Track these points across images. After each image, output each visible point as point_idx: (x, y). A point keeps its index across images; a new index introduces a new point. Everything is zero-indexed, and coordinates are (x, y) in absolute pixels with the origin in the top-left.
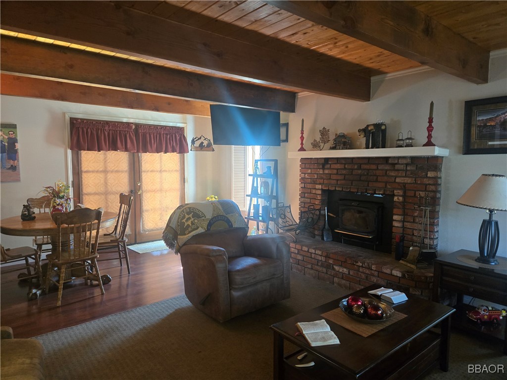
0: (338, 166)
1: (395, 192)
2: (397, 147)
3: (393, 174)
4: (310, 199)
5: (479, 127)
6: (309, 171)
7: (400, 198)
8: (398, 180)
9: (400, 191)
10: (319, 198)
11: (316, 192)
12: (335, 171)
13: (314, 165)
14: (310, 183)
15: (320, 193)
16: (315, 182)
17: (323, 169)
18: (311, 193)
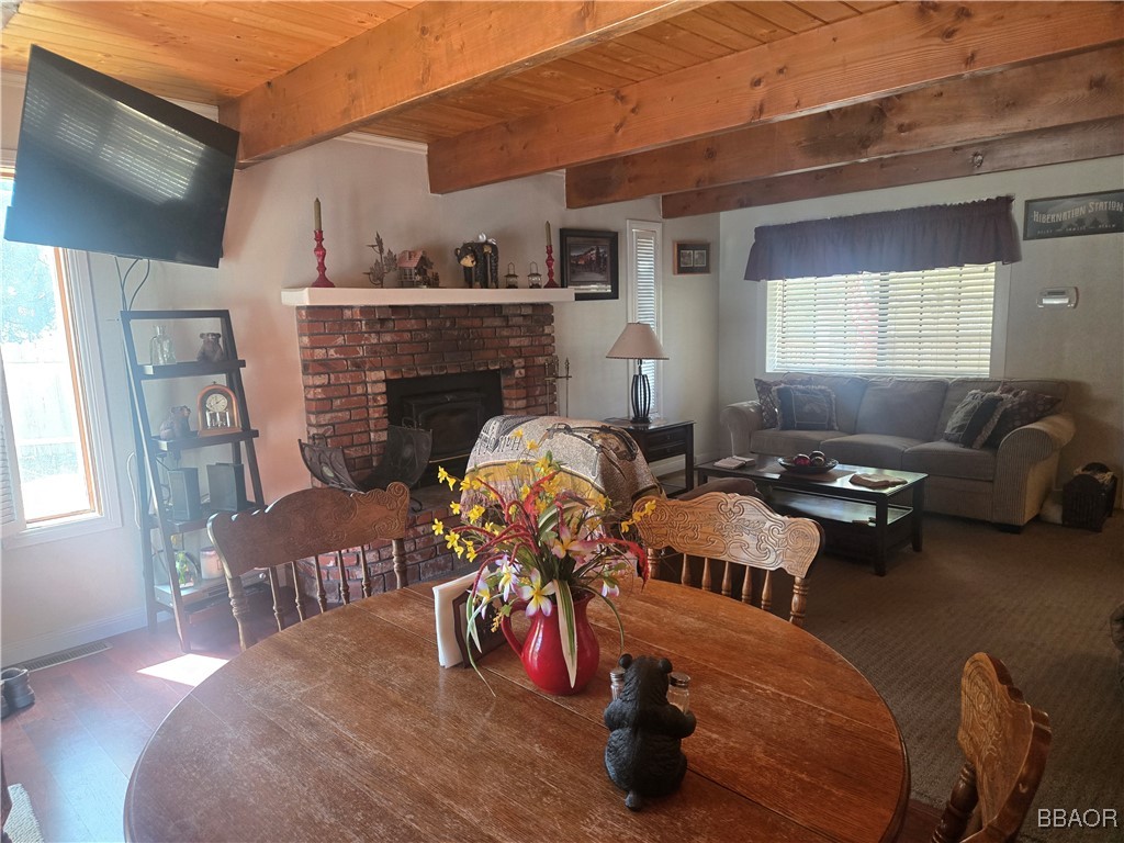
1: (515, 362)
2: (508, 287)
3: (506, 334)
4: (349, 410)
5: (572, 265)
6: (340, 340)
7: (523, 371)
8: (513, 343)
9: (520, 360)
10: (382, 403)
11: (369, 390)
12: (407, 336)
13: (353, 325)
14: (347, 371)
15: (384, 390)
16: (359, 366)
17: (378, 333)
18: (349, 395)
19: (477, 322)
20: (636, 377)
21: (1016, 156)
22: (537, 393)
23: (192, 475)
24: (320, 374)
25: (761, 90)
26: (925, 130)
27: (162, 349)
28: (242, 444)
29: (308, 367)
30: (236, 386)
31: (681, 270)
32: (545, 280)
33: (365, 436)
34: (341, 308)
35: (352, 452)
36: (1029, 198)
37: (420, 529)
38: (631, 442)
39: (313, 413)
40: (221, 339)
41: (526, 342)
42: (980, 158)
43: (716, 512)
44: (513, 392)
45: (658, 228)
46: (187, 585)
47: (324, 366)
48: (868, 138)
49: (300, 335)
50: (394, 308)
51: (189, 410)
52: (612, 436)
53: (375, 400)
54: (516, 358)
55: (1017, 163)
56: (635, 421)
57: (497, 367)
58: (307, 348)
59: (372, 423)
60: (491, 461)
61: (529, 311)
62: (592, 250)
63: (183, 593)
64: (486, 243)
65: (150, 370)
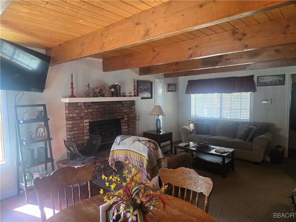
0: (97, 106)
1: (125, 116)
2: (123, 97)
3: (122, 108)
4: (79, 130)
5: (140, 90)
6: (77, 111)
7: (127, 118)
8: (124, 111)
9: (126, 116)
10: (88, 128)
11: (84, 125)
12: (95, 110)
13: (80, 107)
14: (78, 120)
15: (89, 125)
16: (82, 118)
17: (87, 109)
18: (79, 126)
19: (115, 106)
20: (157, 120)
21: (255, 66)
22: (131, 124)
23: (33, 151)
24: (71, 121)
25: (191, 51)
26: (232, 60)
27: (26, 115)
28: (48, 141)
29: (67, 119)
30: (47, 126)
31: (169, 91)
32: (133, 94)
33: (82, 138)
34: (78, 103)
35: (79, 142)
36: (258, 76)
37: (97, 164)
38: (157, 145)
39: (68, 132)
40: (43, 112)
41: (128, 110)
42: (246, 66)
43: (183, 173)
44: (124, 124)
45: (163, 80)
46: (29, 183)
47: (72, 118)
48: (218, 62)
49: (66, 110)
50: (92, 103)
51: (32, 133)
52: (152, 143)
53: (86, 128)
54: (125, 115)
55: (255, 68)
56: (157, 132)
57: (120, 118)
58: (67, 114)
59: (85, 134)
60: (118, 149)
61: (129, 102)
62: (146, 86)
63: (28, 186)
64: (118, 85)
65: (21, 122)
